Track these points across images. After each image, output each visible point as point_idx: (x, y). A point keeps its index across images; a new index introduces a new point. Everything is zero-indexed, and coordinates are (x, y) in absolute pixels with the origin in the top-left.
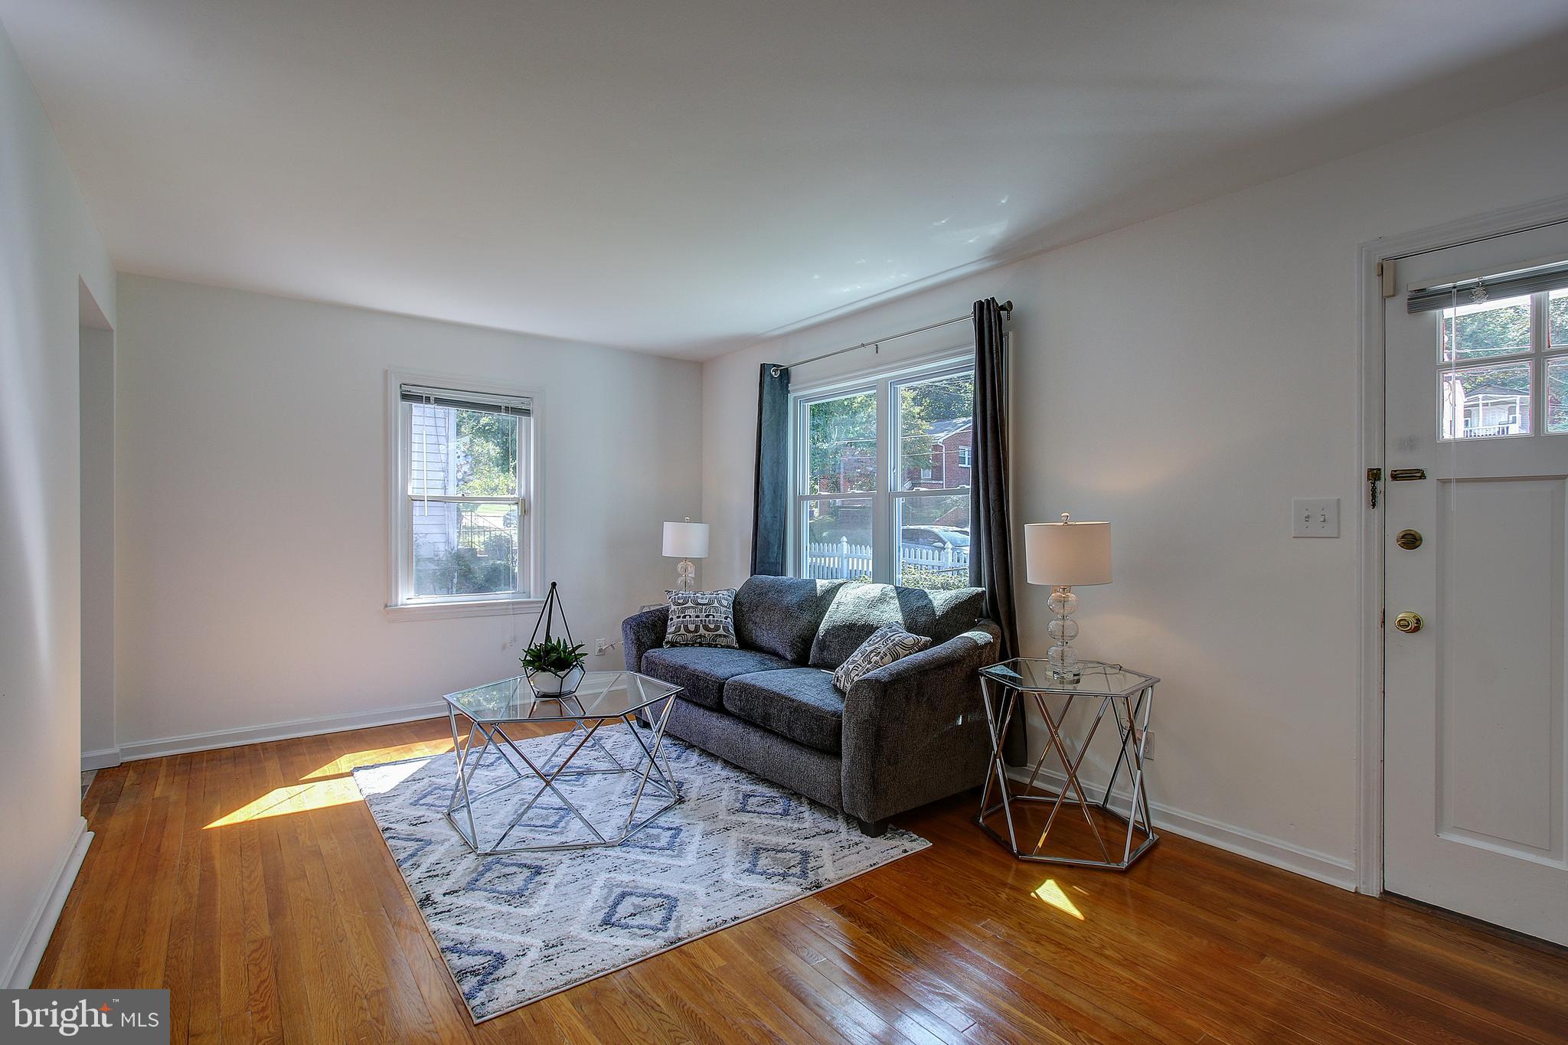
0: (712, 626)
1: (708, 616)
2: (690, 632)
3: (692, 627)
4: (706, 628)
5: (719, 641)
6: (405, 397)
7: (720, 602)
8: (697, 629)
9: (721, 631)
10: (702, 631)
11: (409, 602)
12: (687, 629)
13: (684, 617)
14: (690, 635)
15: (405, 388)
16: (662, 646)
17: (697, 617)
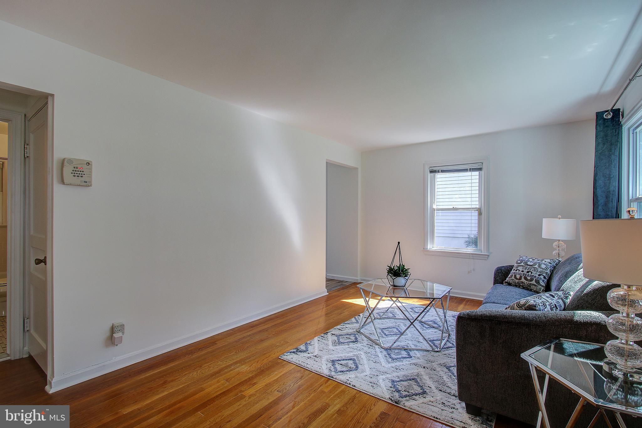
0: (529, 278)
1: (528, 272)
2: (517, 279)
3: (518, 276)
4: (525, 278)
5: (532, 287)
6: (431, 172)
7: (539, 266)
8: (520, 278)
9: (533, 282)
10: (523, 280)
11: (433, 248)
12: (515, 277)
13: (516, 270)
14: (517, 281)
15: (431, 168)
16: (503, 284)
17: (523, 271)
